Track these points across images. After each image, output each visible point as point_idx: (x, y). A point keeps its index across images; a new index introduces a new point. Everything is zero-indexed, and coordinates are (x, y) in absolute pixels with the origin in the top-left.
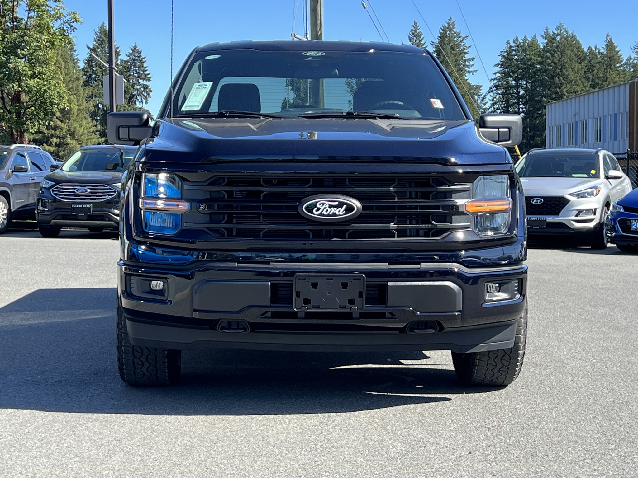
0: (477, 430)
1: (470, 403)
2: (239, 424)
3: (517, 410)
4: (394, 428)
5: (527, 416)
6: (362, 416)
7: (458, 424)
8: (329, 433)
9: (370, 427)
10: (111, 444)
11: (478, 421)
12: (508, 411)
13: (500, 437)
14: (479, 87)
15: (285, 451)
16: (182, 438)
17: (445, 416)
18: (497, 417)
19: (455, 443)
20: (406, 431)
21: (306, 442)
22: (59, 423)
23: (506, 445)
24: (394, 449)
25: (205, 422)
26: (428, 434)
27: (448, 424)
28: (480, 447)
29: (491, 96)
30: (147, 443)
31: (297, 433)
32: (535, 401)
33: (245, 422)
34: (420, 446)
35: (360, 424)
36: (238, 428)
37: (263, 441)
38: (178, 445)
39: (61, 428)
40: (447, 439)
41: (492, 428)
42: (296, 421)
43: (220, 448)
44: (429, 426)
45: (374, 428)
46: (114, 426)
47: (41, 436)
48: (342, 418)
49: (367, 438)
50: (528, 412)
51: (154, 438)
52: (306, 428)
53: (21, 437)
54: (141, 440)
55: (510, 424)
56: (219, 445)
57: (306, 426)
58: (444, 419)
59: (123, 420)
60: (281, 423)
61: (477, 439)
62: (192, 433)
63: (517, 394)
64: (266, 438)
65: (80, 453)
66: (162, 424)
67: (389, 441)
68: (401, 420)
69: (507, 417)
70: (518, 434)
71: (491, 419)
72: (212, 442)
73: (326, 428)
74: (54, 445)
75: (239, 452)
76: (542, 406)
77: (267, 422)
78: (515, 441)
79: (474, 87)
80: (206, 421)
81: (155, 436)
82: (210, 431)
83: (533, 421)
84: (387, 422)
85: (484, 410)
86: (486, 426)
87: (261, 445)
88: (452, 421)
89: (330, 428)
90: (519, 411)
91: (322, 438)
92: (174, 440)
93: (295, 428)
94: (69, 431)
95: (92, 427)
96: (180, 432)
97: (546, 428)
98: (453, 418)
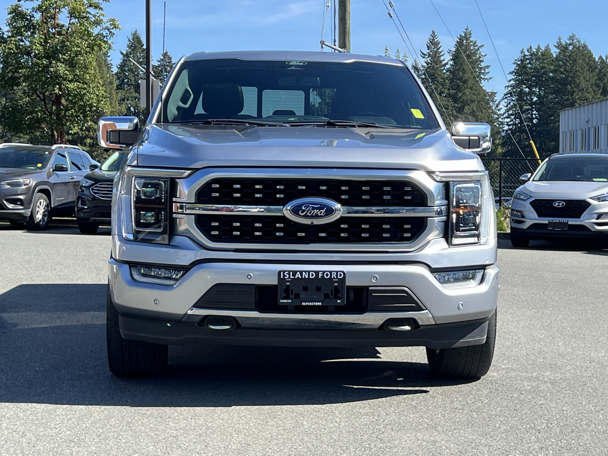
0: (527, 432)
1: (516, 403)
2: (291, 422)
3: (564, 412)
4: (445, 428)
5: (574, 418)
6: (412, 416)
7: (507, 426)
8: (381, 432)
9: (420, 427)
10: (168, 440)
11: (527, 422)
12: (556, 413)
13: (551, 439)
14: (493, 94)
15: (339, 450)
16: (237, 436)
17: (494, 416)
18: (545, 419)
19: (507, 445)
20: (457, 432)
21: (360, 442)
22: (116, 418)
23: (558, 448)
24: (448, 450)
25: (257, 420)
26: (479, 436)
27: (498, 425)
28: (533, 450)
29: (506, 102)
30: (203, 440)
31: (349, 432)
32: (580, 403)
33: (297, 420)
34: (473, 448)
35: (410, 424)
36: (291, 426)
37: (317, 439)
38: (234, 442)
39: (118, 424)
40: (499, 440)
41: (541, 430)
42: (347, 420)
43: (275, 446)
44: (479, 428)
45: (425, 429)
46: (169, 422)
47: (99, 431)
48: (391, 418)
49: (419, 438)
50: (575, 414)
51: (209, 435)
52: (358, 427)
53: (79, 432)
54: (197, 437)
55: (559, 426)
56: (274, 443)
57: (357, 425)
58: (493, 420)
59: (177, 416)
60: (332, 422)
61: (529, 442)
62: (245, 431)
63: (561, 395)
64: (319, 437)
65: (138, 449)
66: (216, 421)
67: (442, 442)
68: (451, 420)
69: (555, 419)
70: (568, 437)
71: (540, 421)
72: (267, 440)
73: (377, 427)
74: (112, 441)
75: (294, 450)
76: (588, 408)
77: (318, 420)
78: (566, 444)
79: (489, 93)
80: (259, 419)
81: (210, 433)
82: (263, 429)
83: (582, 424)
84: (436, 422)
85: (531, 412)
86: (536, 428)
87: (315, 444)
88: (501, 422)
89: (381, 427)
90: (566, 413)
91: (375, 438)
92: (229, 437)
93: (347, 427)
94: (125, 427)
95: (148, 423)
96: (234, 429)
97: (596, 430)
98: (502, 420)
